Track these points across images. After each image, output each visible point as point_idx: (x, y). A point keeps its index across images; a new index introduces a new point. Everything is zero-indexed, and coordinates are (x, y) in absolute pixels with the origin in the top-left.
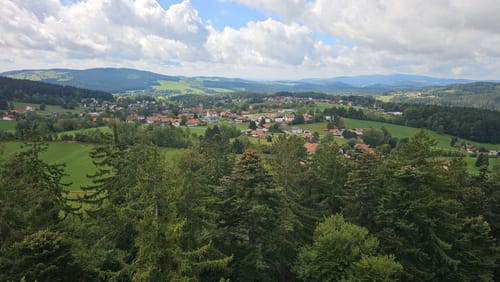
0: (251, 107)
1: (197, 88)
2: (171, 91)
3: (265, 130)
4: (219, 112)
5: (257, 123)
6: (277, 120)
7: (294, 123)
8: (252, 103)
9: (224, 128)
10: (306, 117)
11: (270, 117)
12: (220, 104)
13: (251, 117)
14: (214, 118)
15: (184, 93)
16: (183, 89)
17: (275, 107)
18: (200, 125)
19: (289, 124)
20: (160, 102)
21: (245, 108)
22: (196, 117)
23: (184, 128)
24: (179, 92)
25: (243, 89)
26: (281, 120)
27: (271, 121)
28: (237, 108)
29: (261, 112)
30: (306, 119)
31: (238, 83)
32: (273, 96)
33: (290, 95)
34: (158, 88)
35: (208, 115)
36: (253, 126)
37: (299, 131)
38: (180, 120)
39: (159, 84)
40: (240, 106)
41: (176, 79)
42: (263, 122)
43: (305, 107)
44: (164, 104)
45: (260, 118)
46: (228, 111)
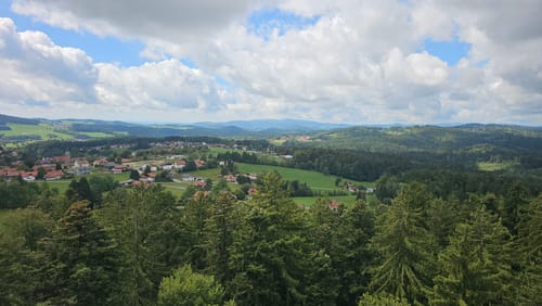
0: (134, 154)
1: (64, 132)
2: (27, 137)
3: (150, 179)
4: (91, 162)
5: (140, 172)
6: (165, 168)
7: (185, 170)
8: (135, 149)
9: (95, 180)
10: (199, 163)
11: (156, 165)
12: (94, 152)
13: (134, 165)
14: (85, 169)
15: (45, 139)
16: (44, 135)
17: (163, 153)
18: (63, 178)
19: (180, 171)
20: (10, 151)
21: (126, 155)
22: (58, 168)
23: (40, 183)
24: (38, 138)
25: (126, 133)
26: (170, 167)
27: (158, 169)
28: (115, 155)
29: (145, 159)
30: (199, 165)
31: (119, 126)
32: (162, 141)
33: (182, 139)
34: (7, 134)
35: (76, 165)
36: (135, 175)
37: (191, 179)
38: (35, 173)
39: (9, 129)
40: (120, 153)
41: (35, 122)
42: (148, 170)
43: (197, 152)
44: (15, 154)
45: (145, 166)
46: (104, 159)
